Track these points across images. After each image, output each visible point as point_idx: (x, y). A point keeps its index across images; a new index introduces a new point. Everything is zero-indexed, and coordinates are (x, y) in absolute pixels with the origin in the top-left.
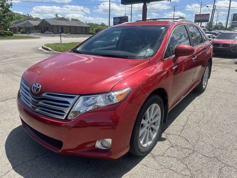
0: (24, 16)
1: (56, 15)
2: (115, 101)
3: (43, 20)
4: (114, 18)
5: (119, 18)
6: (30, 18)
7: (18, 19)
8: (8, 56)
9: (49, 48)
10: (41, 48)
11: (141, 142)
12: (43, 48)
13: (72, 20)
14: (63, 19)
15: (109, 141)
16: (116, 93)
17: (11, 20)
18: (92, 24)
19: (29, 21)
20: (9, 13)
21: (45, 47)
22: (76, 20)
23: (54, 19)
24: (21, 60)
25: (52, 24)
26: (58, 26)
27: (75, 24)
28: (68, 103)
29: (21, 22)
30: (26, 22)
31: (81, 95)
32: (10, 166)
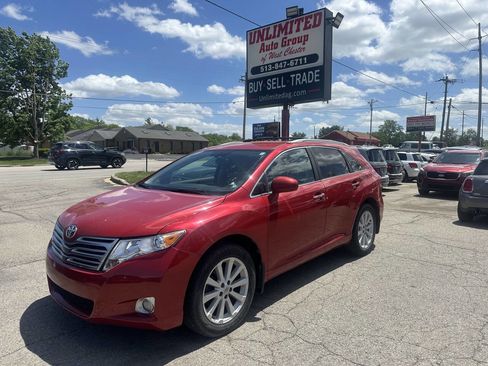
0: (90, 121)
1: (148, 120)
2: (163, 246)
3: (124, 129)
4: (255, 126)
5: (263, 125)
6: (100, 126)
7: (78, 127)
8: (48, 192)
9: (123, 181)
10: (108, 180)
11: (209, 314)
12: (112, 179)
13: (178, 128)
14: (159, 127)
15: (152, 300)
16: (165, 236)
17: (67, 129)
18: (215, 135)
19: (98, 131)
20: (63, 119)
21: (116, 178)
22: (186, 129)
23: (143, 127)
24: (70, 199)
25: (138, 136)
26: (148, 141)
27: (182, 136)
28: (104, 249)
29: (83, 132)
30: (91, 132)
31: (121, 239)
32: (23, 343)
